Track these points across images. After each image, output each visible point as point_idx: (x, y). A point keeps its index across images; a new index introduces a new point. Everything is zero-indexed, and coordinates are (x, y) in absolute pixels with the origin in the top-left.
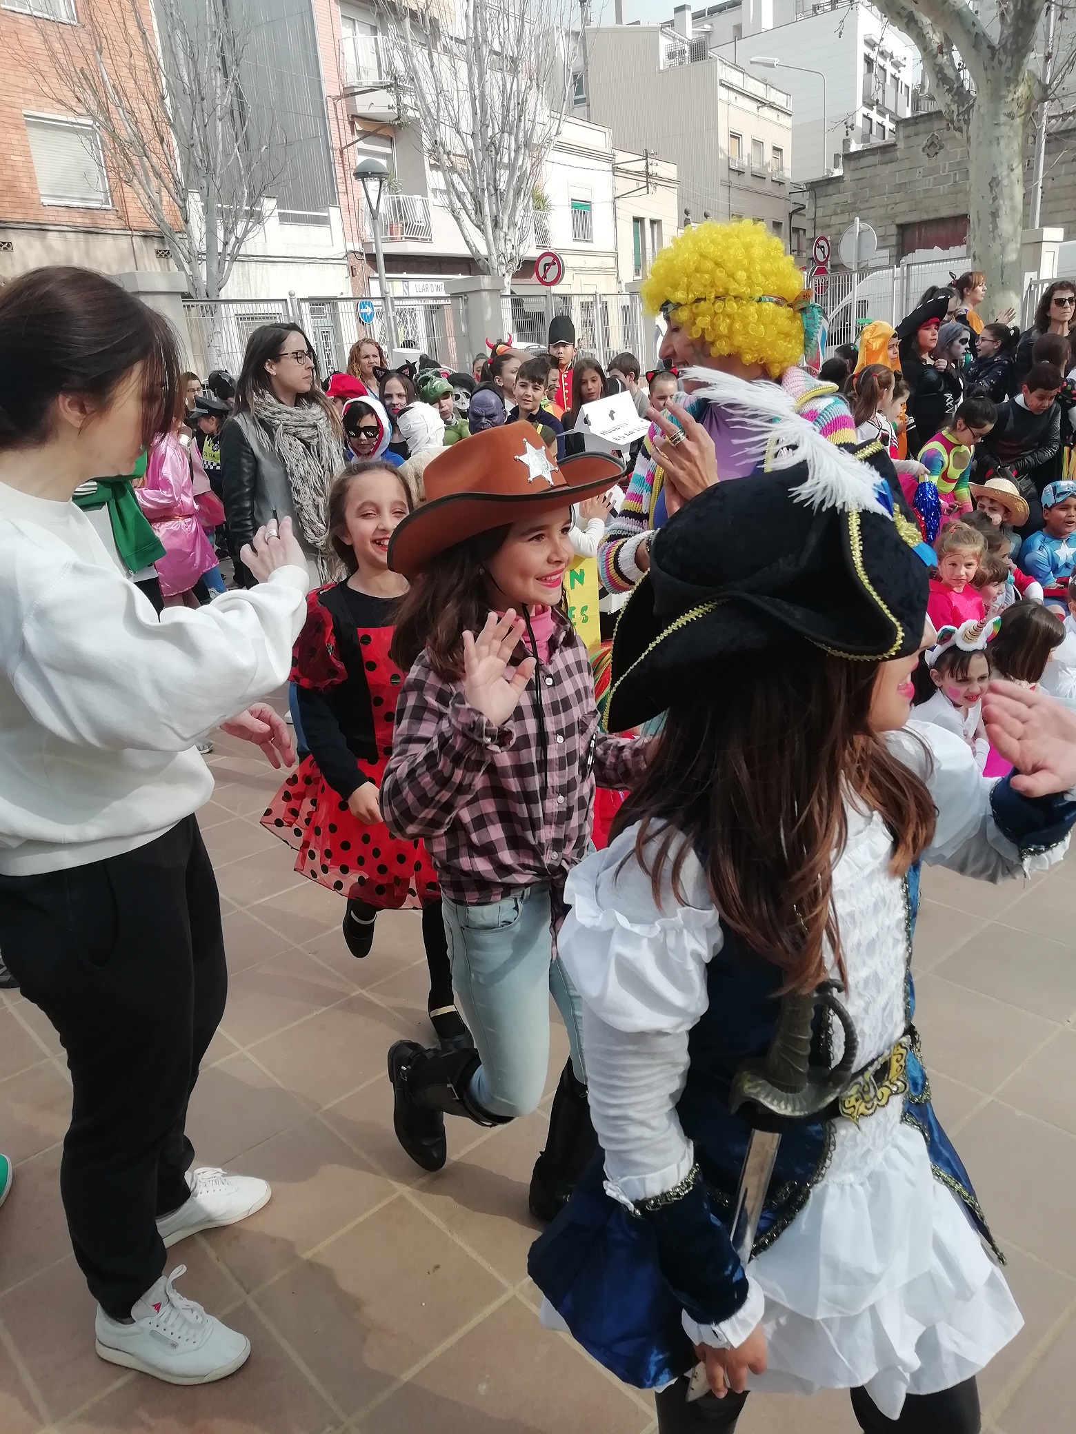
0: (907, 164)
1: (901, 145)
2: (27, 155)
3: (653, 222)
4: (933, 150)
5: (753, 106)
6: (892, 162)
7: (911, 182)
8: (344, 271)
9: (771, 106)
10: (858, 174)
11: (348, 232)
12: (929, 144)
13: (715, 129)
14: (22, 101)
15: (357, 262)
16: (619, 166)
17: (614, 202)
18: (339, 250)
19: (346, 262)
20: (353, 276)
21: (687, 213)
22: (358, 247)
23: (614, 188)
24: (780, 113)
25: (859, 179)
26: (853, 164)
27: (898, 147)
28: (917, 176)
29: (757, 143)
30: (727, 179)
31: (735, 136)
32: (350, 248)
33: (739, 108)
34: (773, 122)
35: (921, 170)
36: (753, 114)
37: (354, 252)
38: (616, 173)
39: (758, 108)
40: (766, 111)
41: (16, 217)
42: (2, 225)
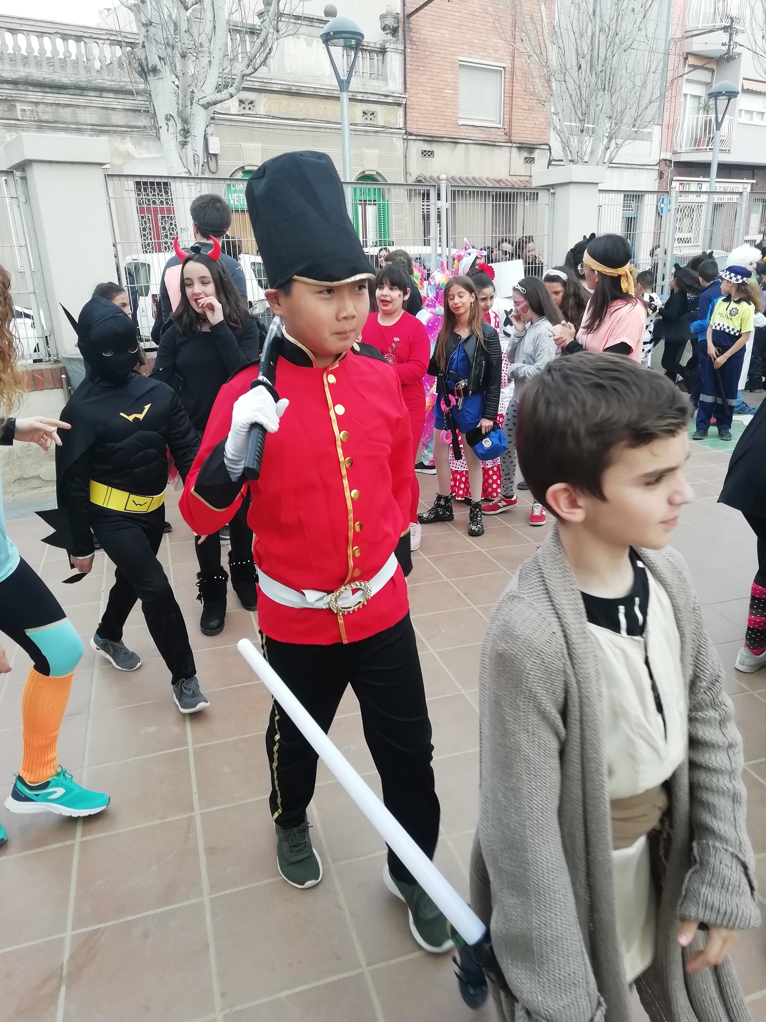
2: (455, 89)
8: (655, 175)
11: (664, 144)
14: (460, 50)
15: (666, 168)
18: (654, 159)
19: (657, 168)
20: (661, 178)
22: (668, 156)
32: (663, 157)
37: (665, 160)
41: (441, 133)
42: (431, 139)
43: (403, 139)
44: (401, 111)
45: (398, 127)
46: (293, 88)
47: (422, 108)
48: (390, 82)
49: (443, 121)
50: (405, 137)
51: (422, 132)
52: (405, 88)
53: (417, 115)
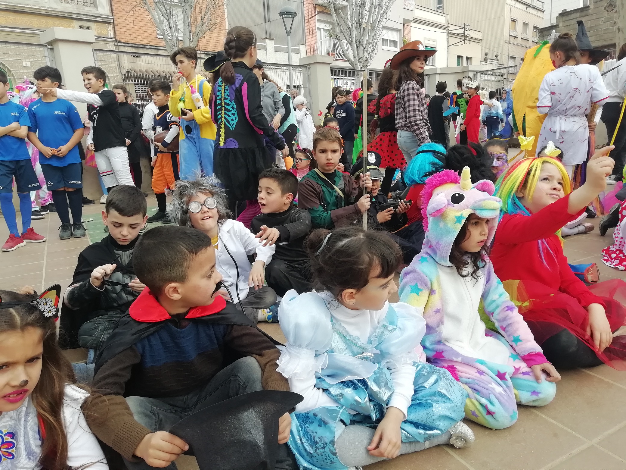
0: (595, 16)
1: (592, 7)
3: (467, 58)
4: (610, 8)
5: (524, 7)
6: (586, 16)
7: (596, 26)
9: (534, 8)
10: (567, 23)
12: (608, 5)
13: (503, 17)
16: (451, 32)
17: (448, 48)
21: (486, 54)
23: (448, 42)
24: (538, 11)
25: (567, 26)
26: (565, 18)
27: (590, 8)
28: (601, 22)
29: (525, 24)
30: (508, 40)
31: (514, 21)
33: (516, 8)
34: (534, 15)
35: (603, 19)
36: (524, 11)
38: (449, 35)
39: (527, 8)
40: (530, 10)
41: (145, 42)
42: (137, 46)
43: (115, 45)
44: (111, 28)
45: (110, 37)
46: (16, 7)
47: (128, 26)
48: (99, 8)
49: (146, 35)
50: (116, 44)
51: (129, 41)
52: (112, 13)
53: (125, 30)
